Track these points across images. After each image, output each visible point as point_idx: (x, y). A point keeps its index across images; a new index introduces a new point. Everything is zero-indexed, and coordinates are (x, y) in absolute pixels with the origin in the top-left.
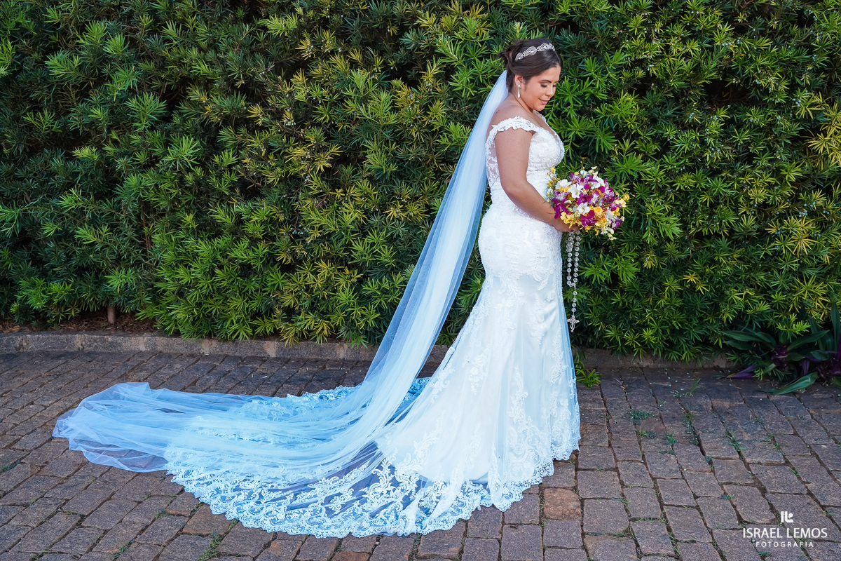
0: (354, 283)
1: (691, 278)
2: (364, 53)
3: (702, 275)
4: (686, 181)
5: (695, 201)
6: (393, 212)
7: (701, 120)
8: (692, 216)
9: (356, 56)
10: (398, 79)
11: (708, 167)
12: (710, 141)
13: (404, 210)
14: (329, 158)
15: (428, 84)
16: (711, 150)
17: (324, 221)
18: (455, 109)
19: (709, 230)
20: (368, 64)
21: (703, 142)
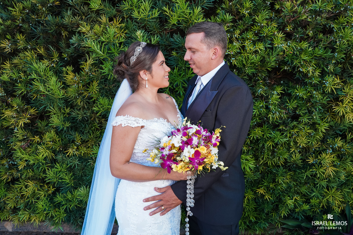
0: (50, 195)
1: (261, 191)
2: (47, 49)
3: (268, 188)
4: (258, 132)
5: (263, 145)
6: (71, 151)
7: (266, 94)
8: (261, 152)
9: (42, 51)
10: (70, 66)
11: (271, 123)
12: (272, 107)
13: (78, 149)
14: (29, 116)
15: (87, 70)
16: (272, 112)
17: (26, 157)
18: (106, 86)
19: (272, 162)
20: (50, 57)
21: (267, 108)
